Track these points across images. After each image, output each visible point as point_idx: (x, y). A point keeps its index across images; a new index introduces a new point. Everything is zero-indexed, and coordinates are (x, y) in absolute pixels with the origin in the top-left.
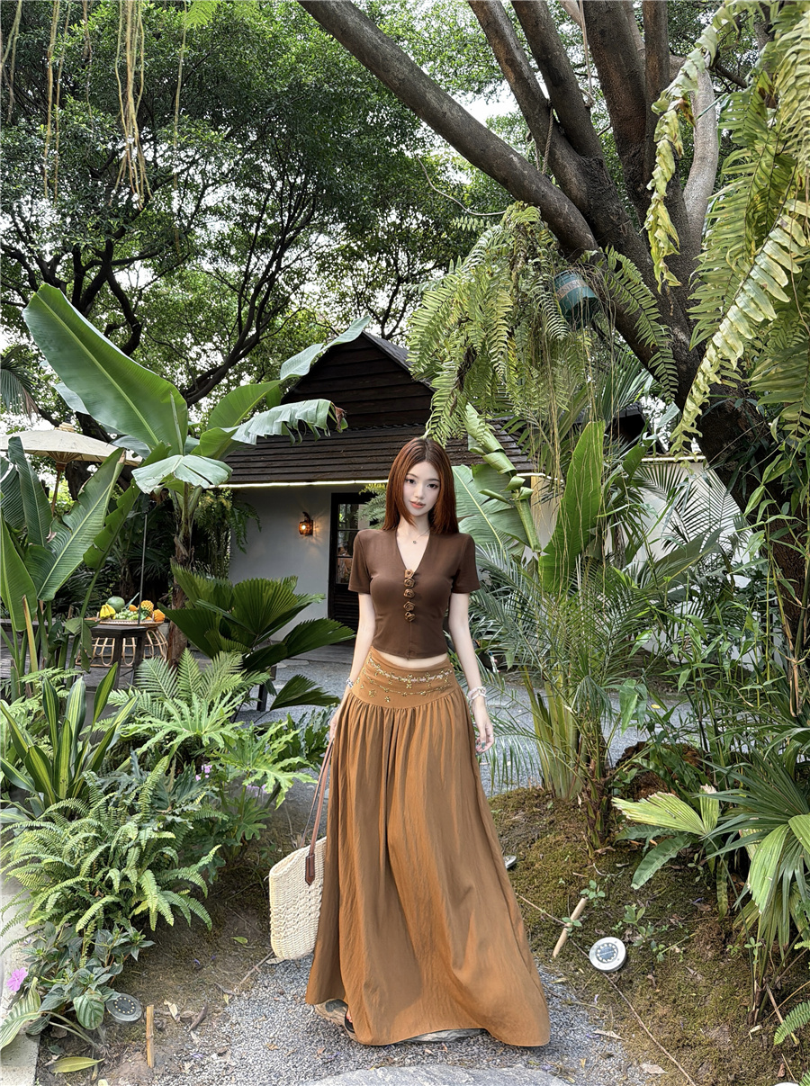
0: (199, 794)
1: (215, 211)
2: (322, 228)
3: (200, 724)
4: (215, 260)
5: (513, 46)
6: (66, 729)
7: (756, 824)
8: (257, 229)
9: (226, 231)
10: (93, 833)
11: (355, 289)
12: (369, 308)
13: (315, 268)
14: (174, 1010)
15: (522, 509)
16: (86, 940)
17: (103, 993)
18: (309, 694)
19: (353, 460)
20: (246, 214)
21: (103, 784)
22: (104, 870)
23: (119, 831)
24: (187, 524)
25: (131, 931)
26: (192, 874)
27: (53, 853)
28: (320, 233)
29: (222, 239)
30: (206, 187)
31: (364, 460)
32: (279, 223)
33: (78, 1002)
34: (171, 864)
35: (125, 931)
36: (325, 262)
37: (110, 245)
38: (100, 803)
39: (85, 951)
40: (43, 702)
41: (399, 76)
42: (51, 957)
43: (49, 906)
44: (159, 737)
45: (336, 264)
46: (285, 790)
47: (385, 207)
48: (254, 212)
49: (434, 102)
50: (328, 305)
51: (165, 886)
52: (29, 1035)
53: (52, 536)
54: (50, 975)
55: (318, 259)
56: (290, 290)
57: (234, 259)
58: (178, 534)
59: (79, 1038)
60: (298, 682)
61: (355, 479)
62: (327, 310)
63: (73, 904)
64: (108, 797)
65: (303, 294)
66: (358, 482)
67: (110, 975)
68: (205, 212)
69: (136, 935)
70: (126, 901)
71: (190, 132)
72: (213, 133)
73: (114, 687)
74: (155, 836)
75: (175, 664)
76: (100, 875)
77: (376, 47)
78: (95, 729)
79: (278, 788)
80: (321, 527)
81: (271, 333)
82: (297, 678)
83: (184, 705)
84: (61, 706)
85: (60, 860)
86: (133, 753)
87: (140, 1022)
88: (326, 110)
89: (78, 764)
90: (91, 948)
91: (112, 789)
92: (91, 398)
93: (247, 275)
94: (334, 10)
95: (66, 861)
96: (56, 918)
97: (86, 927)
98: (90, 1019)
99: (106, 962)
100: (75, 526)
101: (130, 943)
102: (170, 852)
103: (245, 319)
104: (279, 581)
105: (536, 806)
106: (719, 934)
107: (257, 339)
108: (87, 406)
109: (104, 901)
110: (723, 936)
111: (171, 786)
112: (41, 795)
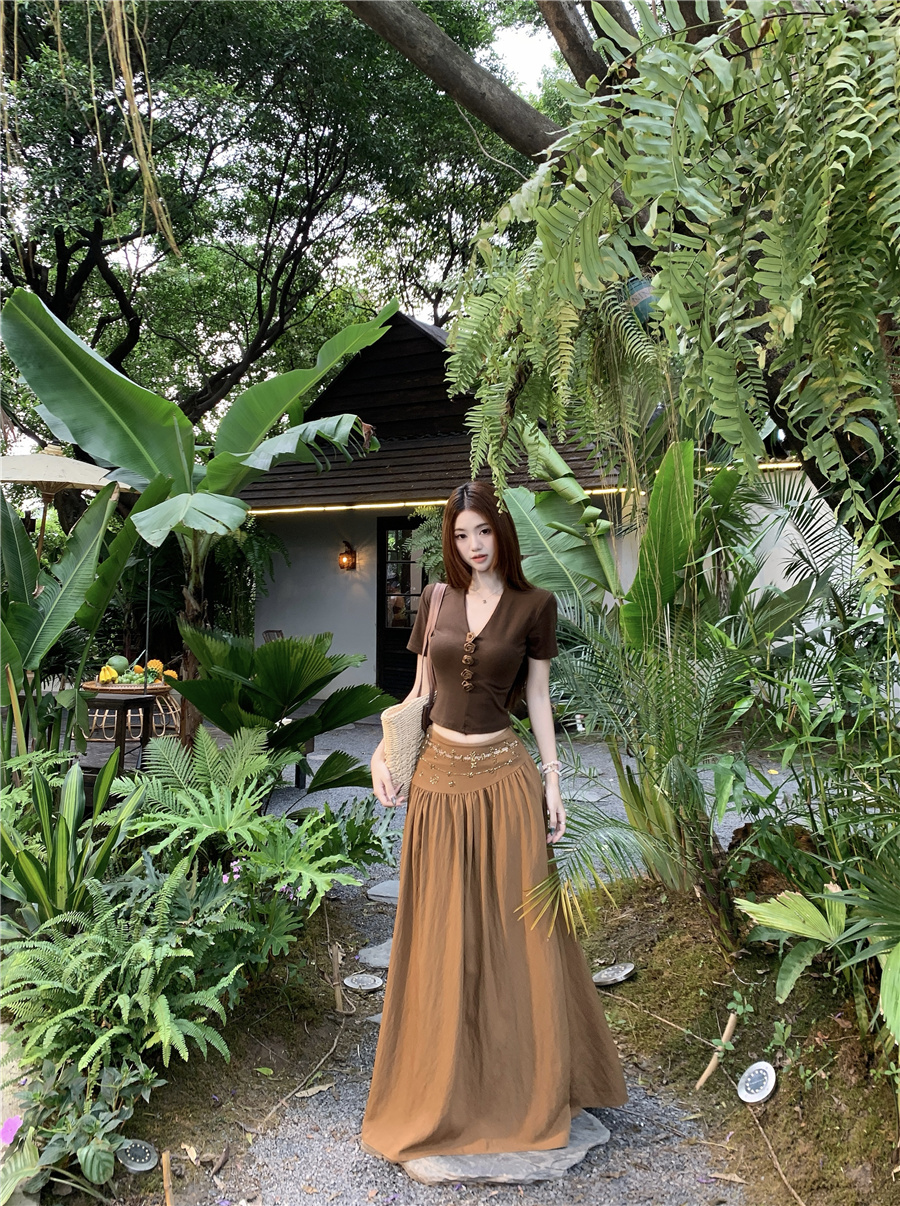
0: (224, 900)
1: (227, 173)
2: (357, 189)
3: (223, 818)
4: (228, 232)
6: (61, 826)
8: (278, 193)
9: (240, 196)
10: (100, 952)
11: (400, 260)
12: (418, 286)
13: (350, 237)
14: (192, 1154)
15: (600, 548)
16: (91, 1080)
17: (111, 1141)
18: (350, 774)
19: (401, 478)
20: (264, 175)
21: (109, 892)
22: (112, 996)
23: (131, 950)
24: (197, 571)
25: (142, 1067)
26: (209, 999)
27: (51, 976)
28: (355, 194)
29: (237, 206)
30: (213, 147)
31: (416, 477)
32: (303, 185)
33: (83, 1153)
34: (188, 988)
35: (135, 1068)
36: (361, 227)
37: (99, 227)
38: (106, 917)
39: (90, 1093)
40: (33, 794)
41: (431, 54)
42: (49, 1102)
43: (48, 1042)
44: (174, 835)
45: (377, 232)
46: (321, 894)
47: (433, 161)
48: (273, 173)
49: (472, 84)
50: (367, 281)
51: (181, 1013)
52: (26, 1194)
53: (39, 591)
54: (48, 1123)
55: (354, 226)
56: (320, 265)
57: (252, 230)
58: (188, 585)
59: (87, 1194)
60: (337, 759)
61: (405, 501)
62: (368, 288)
63: (76, 1038)
64: (115, 909)
65: (337, 269)
66: (408, 504)
67: (118, 1121)
68: (213, 174)
69: (147, 1073)
70: (137, 1031)
71: (191, 86)
72: (219, 86)
73: (120, 772)
74: (173, 953)
75: (189, 741)
76: (107, 1002)
78: (97, 823)
79: (314, 891)
80: (366, 559)
81: (299, 319)
82: (336, 756)
83: (202, 798)
84: (55, 797)
85: (60, 985)
86: (144, 853)
87: (157, 1170)
89: (79, 866)
90: (97, 1090)
91: (124, 895)
92: (79, 424)
93: (268, 249)
95: (67, 987)
96: (56, 1054)
97: (90, 1064)
98: (98, 1173)
99: (114, 1106)
100: (65, 580)
101: (141, 1083)
102: (187, 972)
103: (265, 303)
104: (309, 640)
105: (647, 900)
106: (862, 1056)
107: (280, 329)
108: (75, 434)
109: (111, 1033)
110: (866, 1058)
111: (193, 892)
112: (35, 905)
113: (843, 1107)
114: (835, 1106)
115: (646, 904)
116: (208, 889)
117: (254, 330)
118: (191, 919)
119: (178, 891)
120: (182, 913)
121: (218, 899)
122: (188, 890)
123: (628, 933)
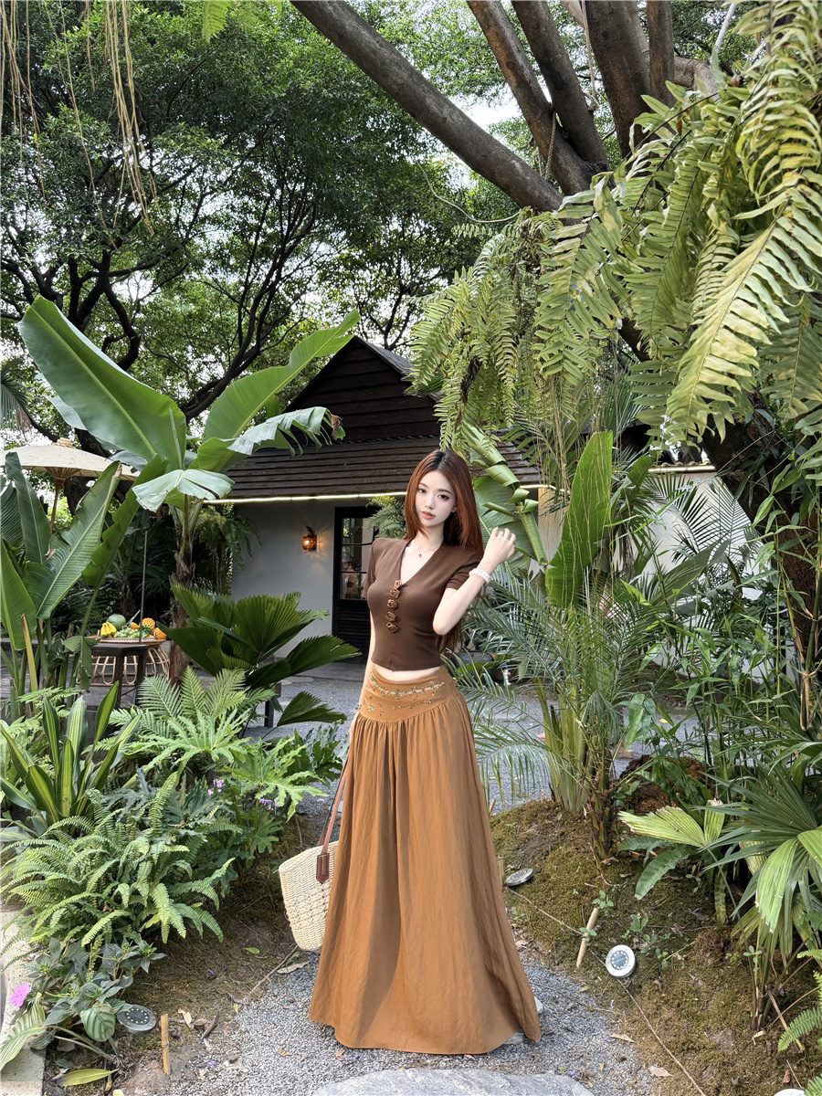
0: (212, 808)
1: (215, 221)
2: (322, 237)
3: (208, 741)
4: (214, 270)
5: (514, 49)
6: (67, 747)
7: (757, 837)
8: (257, 238)
9: (225, 240)
10: (100, 850)
11: (357, 299)
12: (371, 318)
13: (315, 278)
14: (188, 1018)
15: (528, 523)
16: (93, 955)
17: (112, 1005)
18: (314, 710)
19: (356, 474)
20: (245, 222)
21: (108, 802)
22: (112, 885)
23: (129, 846)
24: (187, 539)
25: (142, 944)
26: (205, 887)
27: (57, 869)
28: (321, 242)
29: (222, 249)
30: (203, 196)
31: (368, 473)
32: (278, 232)
33: (86, 1016)
34: (184, 877)
35: (134, 944)
36: (326, 272)
37: (107, 257)
38: (105, 820)
39: (92, 966)
40: (43, 723)
41: (399, 81)
42: (55, 973)
43: (54, 922)
44: (166, 754)
45: (338, 273)
46: (296, 803)
47: (386, 214)
48: (252, 221)
49: (434, 108)
50: (329, 315)
51: (177, 899)
52: (34, 1050)
53: (51, 553)
54: (54, 990)
55: (319, 268)
56: (291, 300)
57: (234, 269)
58: (179, 550)
59: (89, 1051)
60: (302, 699)
61: (359, 493)
62: (329, 320)
63: (79, 920)
64: (114, 813)
65: (304, 304)
66: (361, 495)
67: (119, 988)
68: (203, 221)
69: (146, 948)
70: (136, 915)
71: (185, 140)
72: (209, 140)
73: (117, 706)
74: (167, 849)
75: (178, 682)
76: (108, 890)
77: (374, 52)
78: (97, 748)
79: (289, 801)
80: (324, 542)
81: (271, 344)
82: (301, 695)
83: (189, 723)
84: (61, 725)
85: (65, 876)
86: (139, 770)
87: (155, 1031)
88: (325, 116)
89: (81, 782)
90: (98, 963)
91: (119, 805)
92: (88, 413)
93: (248, 286)
94: (331, 15)
95: (71, 878)
96: (61, 934)
97: (93, 941)
98: (100, 1032)
99: (114, 975)
100: (73, 542)
101: (140, 956)
102: (183, 865)
103: (245, 331)
104: (281, 597)
105: (548, 818)
106: (718, 942)
107: (257, 351)
108: (84, 421)
109: (112, 915)
110: (722, 944)
111: (182, 801)
112: (44, 813)
113: (700, 983)
114: (692, 982)
115: (547, 822)
116: (196, 798)
117: (234, 352)
118: (182, 822)
119: (168, 801)
120: (173, 818)
121: (206, 806)
122: (178, 799)
123: (532, 844)
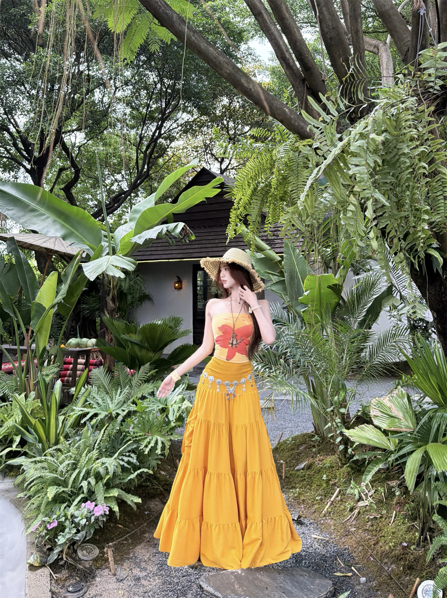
6: (53, 398)
12: (212, 154)
24: (114, 289)
32: (159, 107)
41: (228, 71)
49: (245, 84)
58: (109, 296)
77: (215, 58)
80: (187, 284)
93: (142, 136)
103: (140, 162)
107: (147, 175)
